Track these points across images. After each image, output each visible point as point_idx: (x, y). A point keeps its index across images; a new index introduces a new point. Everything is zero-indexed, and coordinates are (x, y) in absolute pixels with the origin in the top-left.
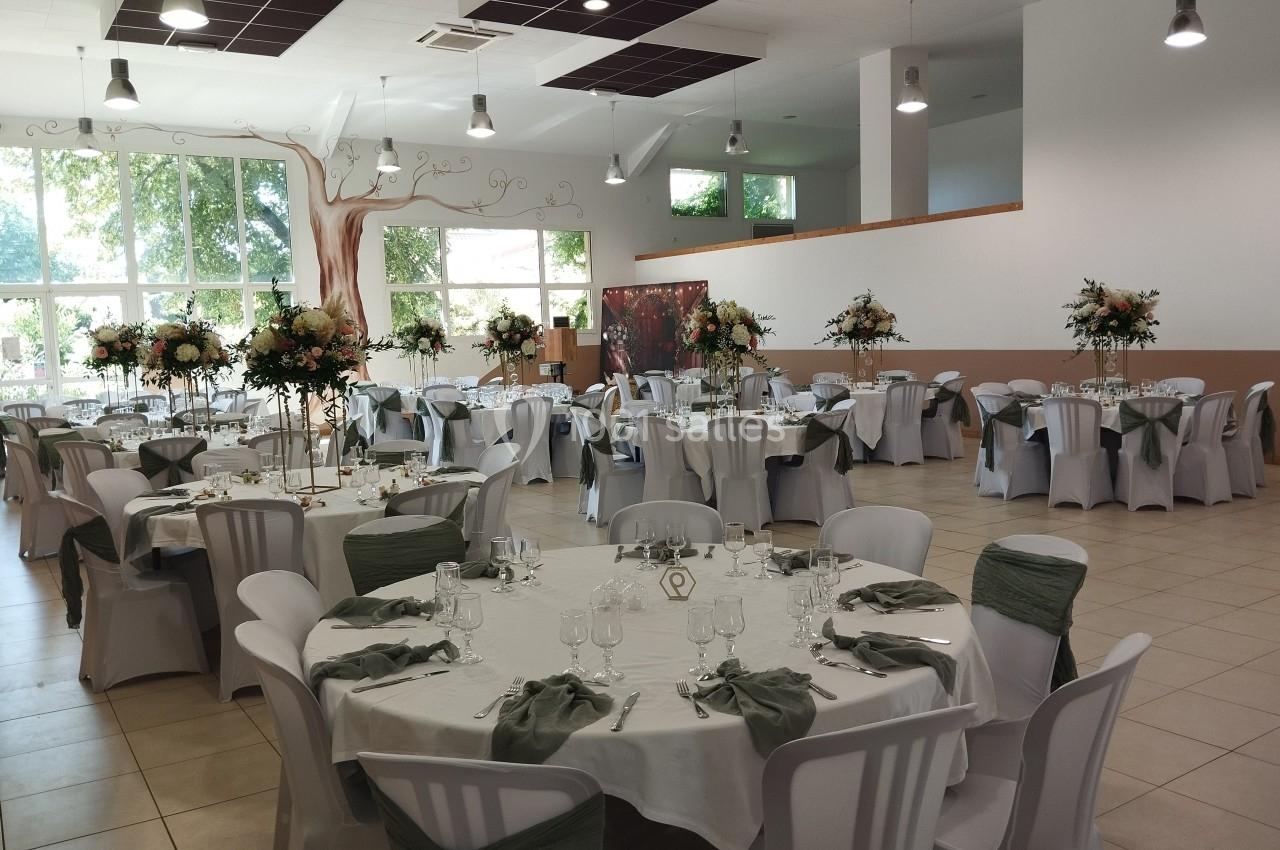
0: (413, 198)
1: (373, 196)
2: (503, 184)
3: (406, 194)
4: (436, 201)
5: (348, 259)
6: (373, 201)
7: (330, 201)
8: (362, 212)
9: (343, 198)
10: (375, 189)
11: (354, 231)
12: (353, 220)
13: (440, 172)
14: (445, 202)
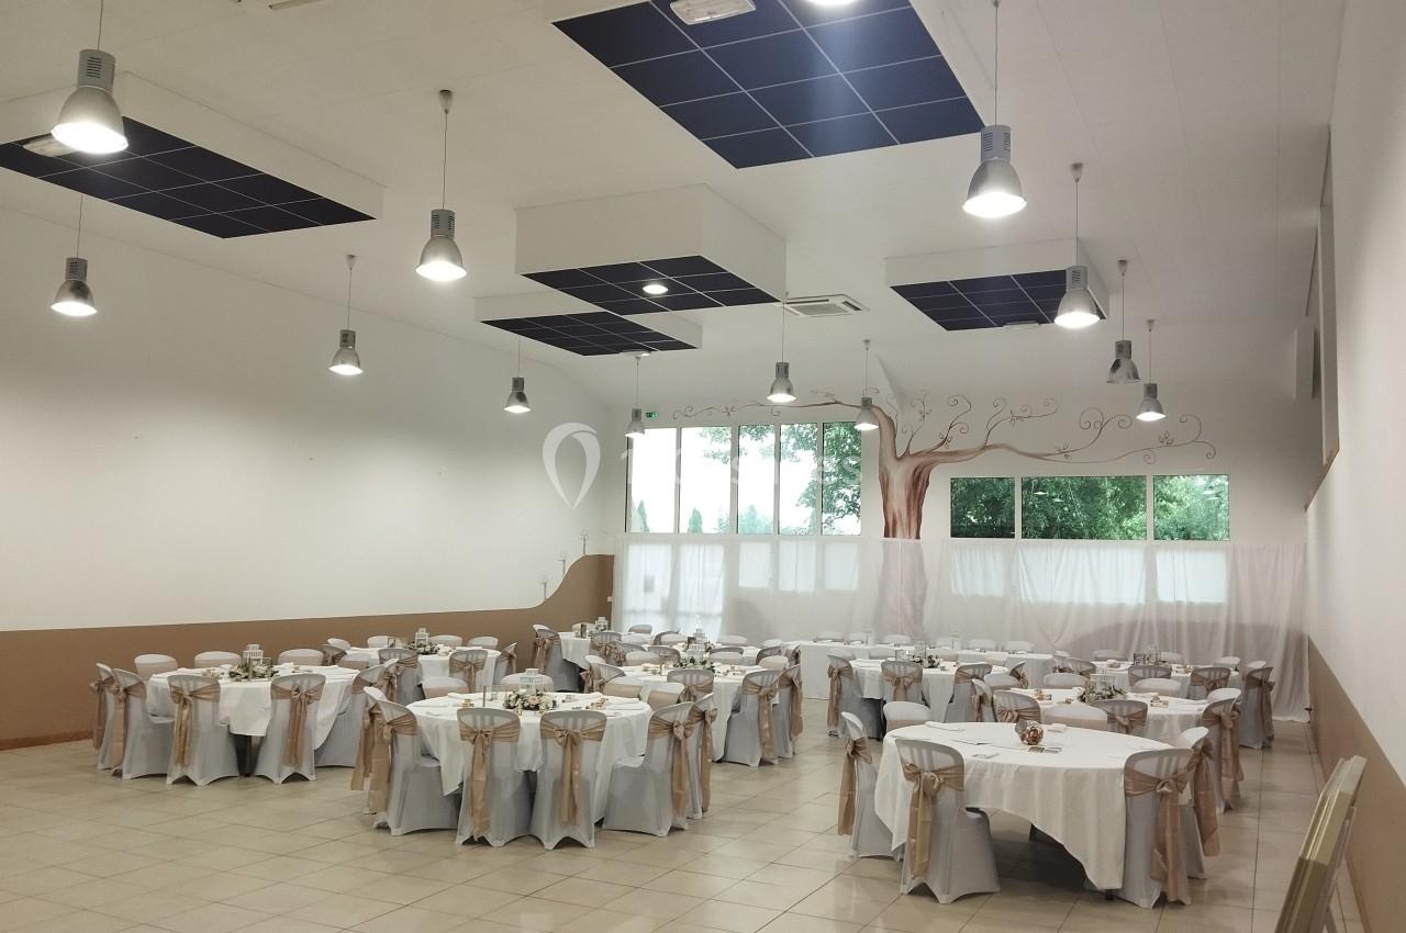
0: (985, 448)
1: (942, 449)
2: (1098, 425)
3: (980, 444)
4: (1010, 448)
5: (912, 512)
6: (942, 454)
7: (899, 456)
8: (929, 466)
9: (912, 452)
10: (945, 441)
11: (921, 484)
12: (920, 474)
13: (1018, 418)
14: (1024, 450)
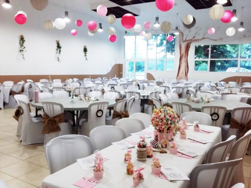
0: (203, 38)
1: (194, 39)
4: (209, 39)
5: (186, 53)
6: (194, 40)
7: (184, 40)
8: (190, 43)
9: (187, 40)
10: (194, 37)
12: (188, 45)
